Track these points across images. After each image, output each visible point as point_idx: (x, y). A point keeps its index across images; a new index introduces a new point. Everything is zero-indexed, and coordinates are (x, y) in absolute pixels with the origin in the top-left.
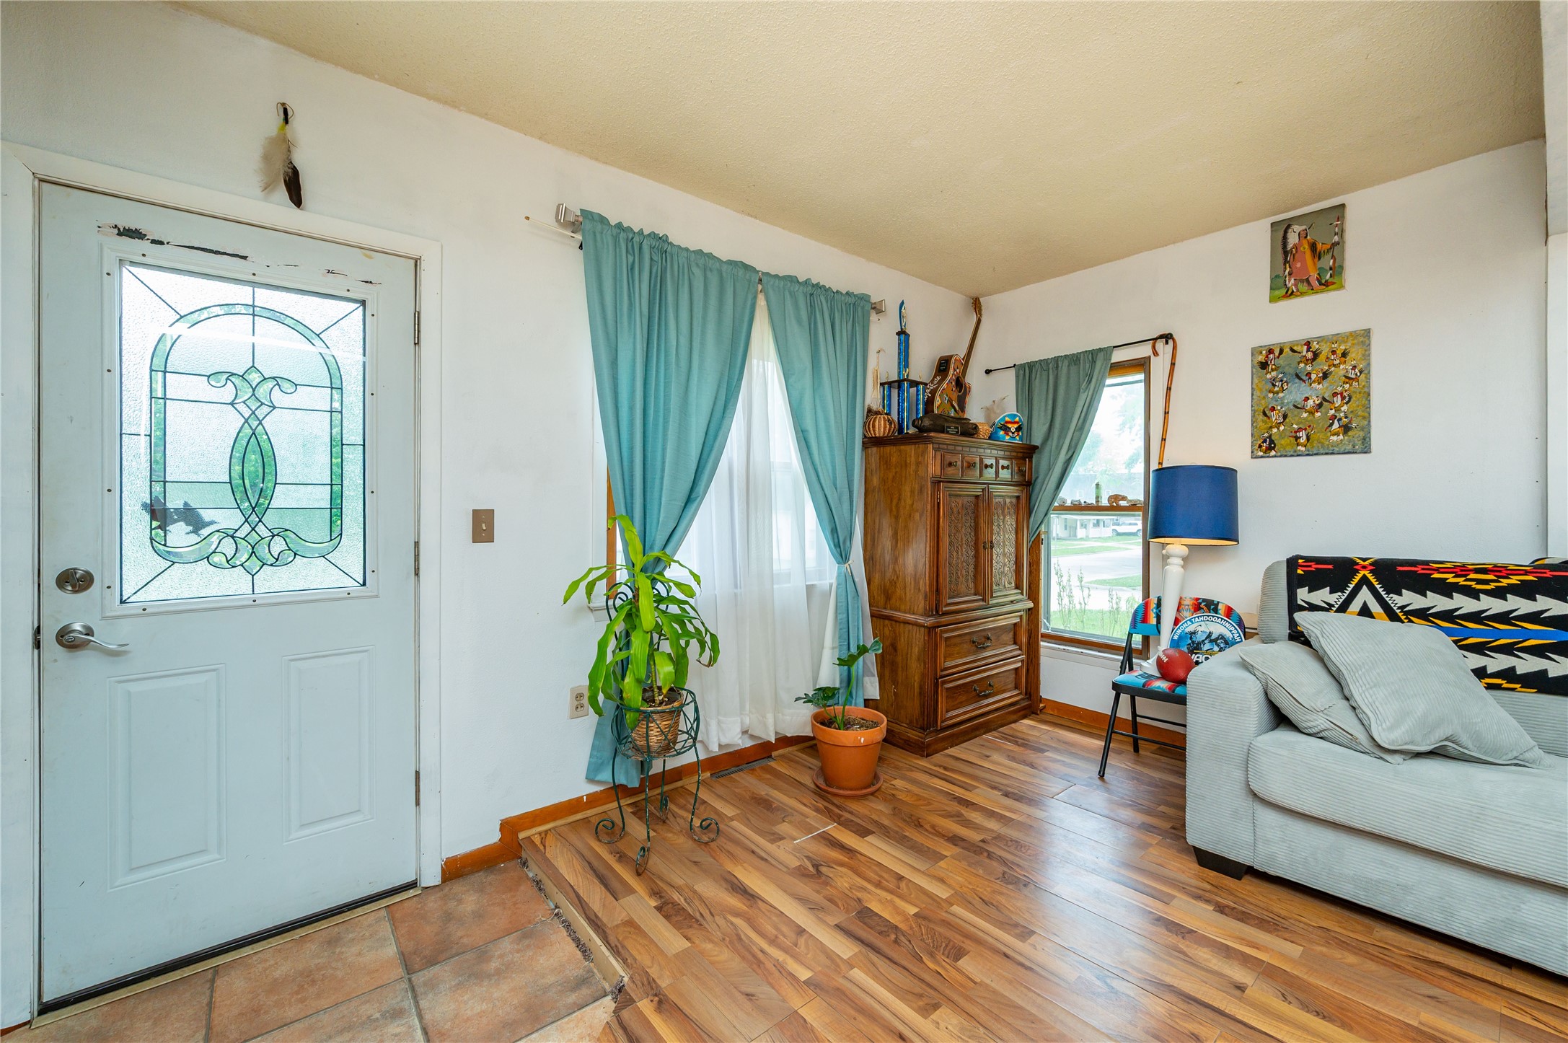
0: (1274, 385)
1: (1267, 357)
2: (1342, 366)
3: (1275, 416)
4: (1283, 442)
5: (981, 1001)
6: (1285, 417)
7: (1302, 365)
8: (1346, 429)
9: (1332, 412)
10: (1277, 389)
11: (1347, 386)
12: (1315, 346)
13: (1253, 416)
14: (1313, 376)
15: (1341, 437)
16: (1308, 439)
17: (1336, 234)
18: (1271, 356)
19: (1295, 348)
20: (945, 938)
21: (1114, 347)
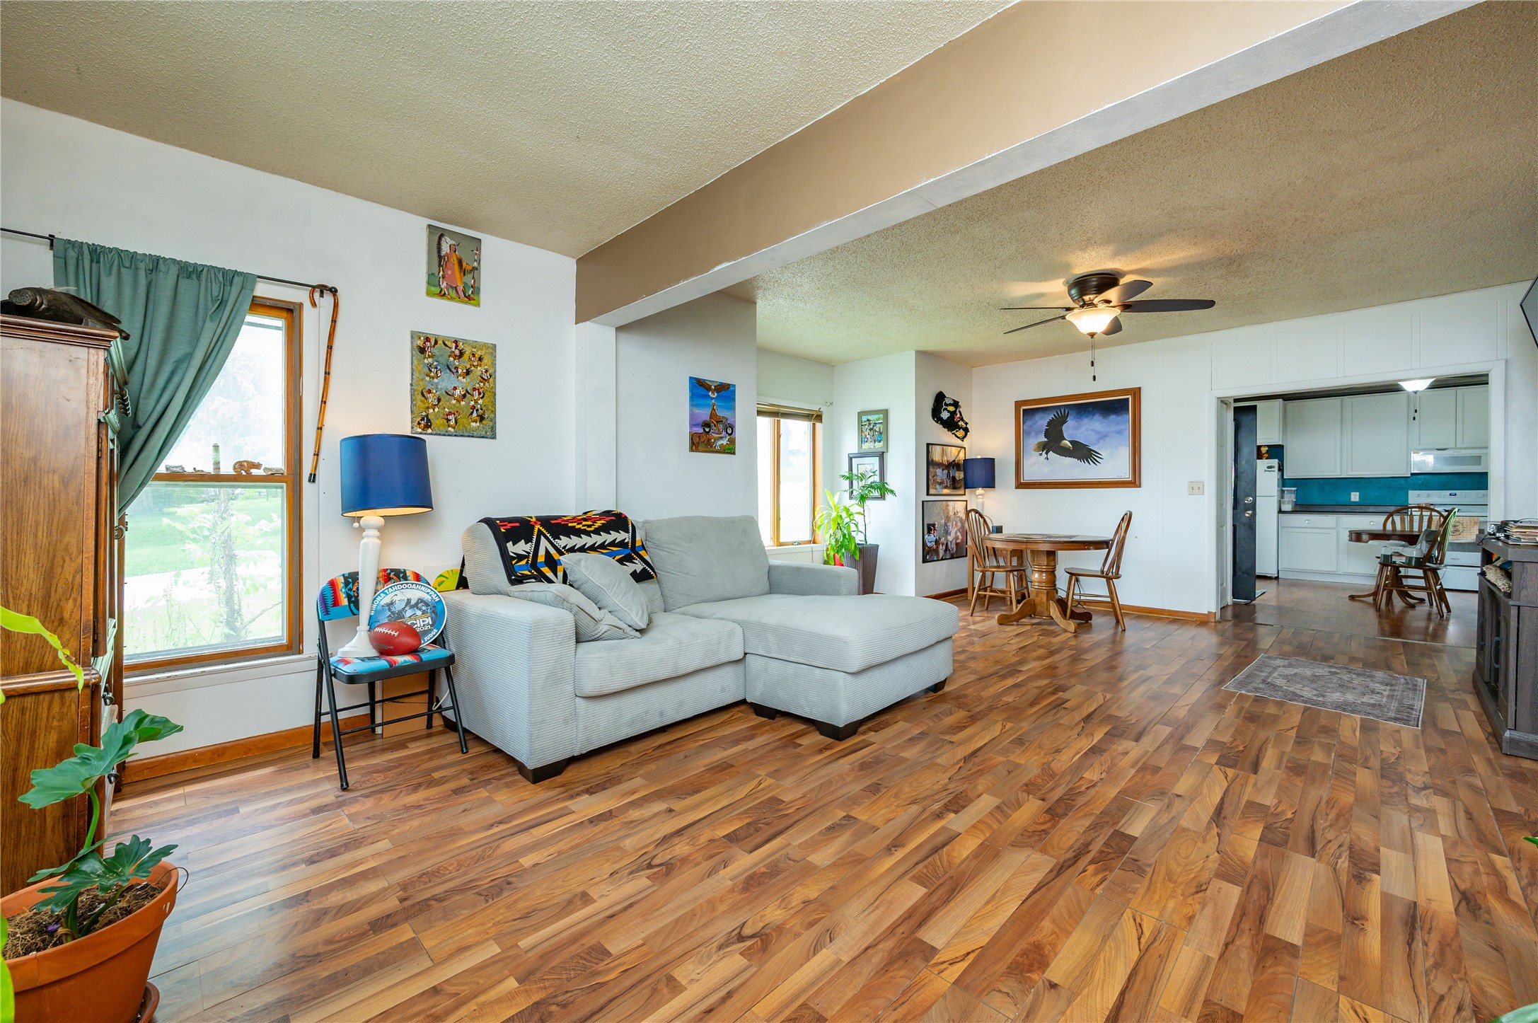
0: (431, 371)
1: (425, 343)
2: (479, 368)
3: (432, 399)
4: (437, 422)
5: (667, 944)
6: (439, 400)
7: (452, 359)
8: (482, 418)
9: (473, 403)
10: (432, 374)
11: (482, 384)
12: (461, 345)
13: (412, 395)
14: (460, 371)
15: (478, 424)
16: (456, 422)
17: (475, 261)
18: (428, 344)
19: (446, 343)
20: (571, 958)
21: (259, 277)
